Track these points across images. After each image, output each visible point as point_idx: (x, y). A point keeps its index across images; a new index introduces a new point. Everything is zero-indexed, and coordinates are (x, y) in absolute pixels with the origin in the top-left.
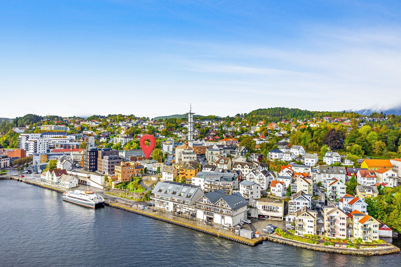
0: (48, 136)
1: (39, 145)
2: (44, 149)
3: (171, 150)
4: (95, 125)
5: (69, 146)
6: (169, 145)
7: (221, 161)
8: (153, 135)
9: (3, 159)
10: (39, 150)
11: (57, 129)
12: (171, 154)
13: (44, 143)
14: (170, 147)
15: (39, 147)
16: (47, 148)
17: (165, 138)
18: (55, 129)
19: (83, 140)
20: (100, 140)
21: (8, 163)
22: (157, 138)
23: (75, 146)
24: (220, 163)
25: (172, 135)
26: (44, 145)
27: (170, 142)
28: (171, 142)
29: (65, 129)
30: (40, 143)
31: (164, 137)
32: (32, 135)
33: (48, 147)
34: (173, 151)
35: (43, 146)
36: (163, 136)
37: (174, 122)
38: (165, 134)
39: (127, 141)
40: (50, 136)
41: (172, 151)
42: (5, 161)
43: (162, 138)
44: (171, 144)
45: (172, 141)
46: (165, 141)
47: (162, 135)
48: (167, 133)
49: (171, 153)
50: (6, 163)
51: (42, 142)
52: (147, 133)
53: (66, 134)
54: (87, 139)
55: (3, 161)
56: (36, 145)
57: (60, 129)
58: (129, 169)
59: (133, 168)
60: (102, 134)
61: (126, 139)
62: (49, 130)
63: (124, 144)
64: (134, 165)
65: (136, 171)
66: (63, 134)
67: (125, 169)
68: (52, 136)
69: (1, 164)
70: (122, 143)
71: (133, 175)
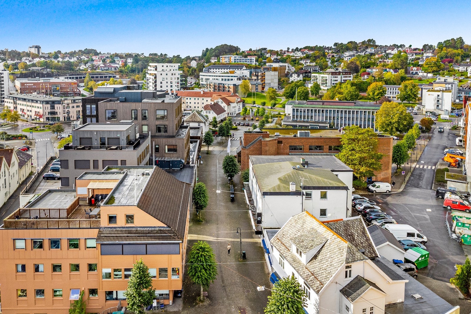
0: (217, 70)
1: (161, 83)
2: (172, 90)
3: (447, 105)
5: (224, 87)
6: (440, 93)
8: (403, 70)
11: (238, 62)
12: (446, 120)
14: (445, 97)
15: (161, 87)
17: (432, 78)
18: (235, 62)
19: (256, 78)
20: (290, 78)
22: (412, 77)
23: (232, 86)
25: (451, 72)
26: (171, 83)
27: (444, 85)
28: (447, 86)
29: (249, 61)
30: (163, 79)
31: (430, 75)
32: (163, 66)
33: (178, 86)
34: (453, 109)
36: (429, 73)
37: (459, 46)
38: (435, 69)
39: (336, 80)
40: (220, 70)
41: (450, 110)
43: (424, 77)
44: (448, 90)
45: (452, 84)
46: (431, 84)
47: (425, 72)
48: (439, 67)
49: (447, 117)
52: (390, 66)
53: (243, 69)
54: (263, 76)
55: (73, 107)
56: (156, 82)
57: (242, 61)
58: (64, 244)
59: (92, 243)
60: (304, 69)
61: (336, 77)
62: (228, 62)
63: (329, 88)
64: (104, 222)
65: (109, 270)
66: (238, 68)
67: (29, 243)
68: (223, 70)
69: (68, 113)
70: (326, 86)
71: (93, 292)
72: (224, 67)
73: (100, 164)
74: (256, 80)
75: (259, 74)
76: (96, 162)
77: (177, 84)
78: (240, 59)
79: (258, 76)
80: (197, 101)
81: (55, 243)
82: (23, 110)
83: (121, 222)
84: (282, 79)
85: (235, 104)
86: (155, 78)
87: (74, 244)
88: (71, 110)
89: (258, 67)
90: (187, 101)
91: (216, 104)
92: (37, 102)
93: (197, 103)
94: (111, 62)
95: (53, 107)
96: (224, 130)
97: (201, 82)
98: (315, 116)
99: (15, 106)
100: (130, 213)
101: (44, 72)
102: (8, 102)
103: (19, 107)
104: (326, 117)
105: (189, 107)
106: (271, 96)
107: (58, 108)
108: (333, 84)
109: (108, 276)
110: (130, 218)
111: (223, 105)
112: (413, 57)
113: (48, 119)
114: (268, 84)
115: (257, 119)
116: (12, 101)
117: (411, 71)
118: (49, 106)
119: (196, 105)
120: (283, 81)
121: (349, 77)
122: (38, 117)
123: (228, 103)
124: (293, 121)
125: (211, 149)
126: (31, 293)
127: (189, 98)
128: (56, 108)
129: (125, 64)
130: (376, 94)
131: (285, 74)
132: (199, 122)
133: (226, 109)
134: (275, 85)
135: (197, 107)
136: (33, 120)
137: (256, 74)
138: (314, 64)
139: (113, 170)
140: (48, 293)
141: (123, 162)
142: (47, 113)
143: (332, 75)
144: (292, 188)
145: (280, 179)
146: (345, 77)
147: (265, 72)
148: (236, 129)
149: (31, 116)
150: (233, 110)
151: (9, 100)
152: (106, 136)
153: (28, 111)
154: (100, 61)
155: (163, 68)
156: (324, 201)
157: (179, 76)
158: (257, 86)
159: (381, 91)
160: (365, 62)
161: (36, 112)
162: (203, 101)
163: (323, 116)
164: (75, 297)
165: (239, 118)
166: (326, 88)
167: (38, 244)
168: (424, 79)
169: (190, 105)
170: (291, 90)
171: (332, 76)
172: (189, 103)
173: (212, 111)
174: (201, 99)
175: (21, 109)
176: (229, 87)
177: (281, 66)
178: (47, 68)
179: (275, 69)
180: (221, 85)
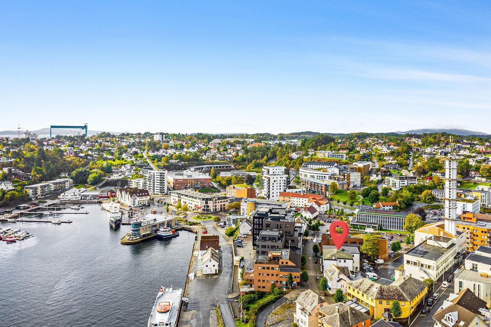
1: (273, 184)
2: (280, 189)
4: (387, 150)
5: (318, 186)
6: (465, 203)
7: (447, 315)
9: (219, 201)
10: (273, 189)
11: (331, 157)
13: (280, 181)
15: (273, 187)
16: (284, 188)
18: (329, 157)
19: (343, 177)
20: (371, 178)
21: (226, 205)
23: (324, 186)
24: (443, 321)
26: (280, 183)
27: (479, 194)
29: (340, 156)
30: (275, 181)
32: (273, 169)
33: (285, 186)
35: (279, 185)
39: (403, 184)
42: (223, 203)
50: (224, 205)
51: (277, 179)
53: (335, 165)
54: (349, 176)
55: (218, 202)
56: (269, 183)
57: (334, 156)
58: (270, 268)
59: (277, 269)
60: (385, 166)
61: (403, 181)
62: (323, 157)
63: (398, 189)
64: (280, 263)
65: (282, 276)
66: (331, 164)
67: (262, 268)
68: (318, 166)
69: (216, 206)
70: (395, 188)
71: (277, 282)
72: (319, 164)
73: (270, 247)
74: (343, 179)
75: (346, 174)
76: (268, 246)
77: (284, 185)
78: (333, 155)
79: (344, 176)
80: (298, 200)
81: (268, 268)
82: (186, 202)
83: (285, 264)
84: (365, 177)
85: (324, 206)
86: (269, 180)
87: (273, 269)
88: (217, 204)
89: (348, 163)
90: (292, 200)
91: (311, 207)
92: (196, 198)
93: (298, 202)
94: (224, 150)
95: (207, 203)
96: (315, 228)
97: (300, 177)
98: (371, 219)
99: (179, 199)
100: (287, 261)
101: (180, 165)
102: (173, 196)
103: (182, 200)
104: (377, 220)
105: (293, 204)
106: (351, 196)
107: (210, 203)
108: (401, 186)
109: (281, 277)
110: (287, 263)
111: (316, 206)
112: (482, 158)
113: (204, 210)
114: (352, 183)
115: (337, 217)
116: (177, 196)
117: (470, 175)
118: (204, 201)
119: (298, 203)
120: (366, 178)
121: (415, 181)
122: (197, 208)
123: (319, 205)
124: (357, 222)
125: (308, 238)
126: (261, 281)
127: (293, 198)
128: (208, 203)
129: (237, 155)
130: (427, 198)
131: (369, 171)
132: (302, 223)
133: (317, 209)
134: (358, 183)
135: (298, 204)
136: (193, 210)
137: (343, 175)
138: (395, 161)
139: (277, 249)
140: (266, 281)
141: (278, 247)
142: (203, 206)
143: (400, 179)
144: (334, 258)
145: (331, 255)
146: (411, 181)
147: (350, 174)
148: (323, 225)
149: (191, 208)
150: (322, 210)
151: (174, 195)
152: (271, 237)
153: (189, 203)
154: (215, 150)
155: (274, 171)
156: (345, 263)
157: (286, 179)
158: (343, 185)
159: (431, 197)
160: (433, 165)
161: (195, 205)
162: (303, 201)
163: (375, 220)
164: (273, 282)
165: (326, 216)
166: (395, 190)
167: (264, 268)
168: (478, 182)
169: (294, 203)
170: (367, 191)
171: (400, 181)
172: (293, 201)
173: (309, 212)
174: (301, 199)
175: (184, 202)
176: (322, 186)
177: (364, 166)
178: (180, 161)
179: (359, 170)
180: (316, 184)
